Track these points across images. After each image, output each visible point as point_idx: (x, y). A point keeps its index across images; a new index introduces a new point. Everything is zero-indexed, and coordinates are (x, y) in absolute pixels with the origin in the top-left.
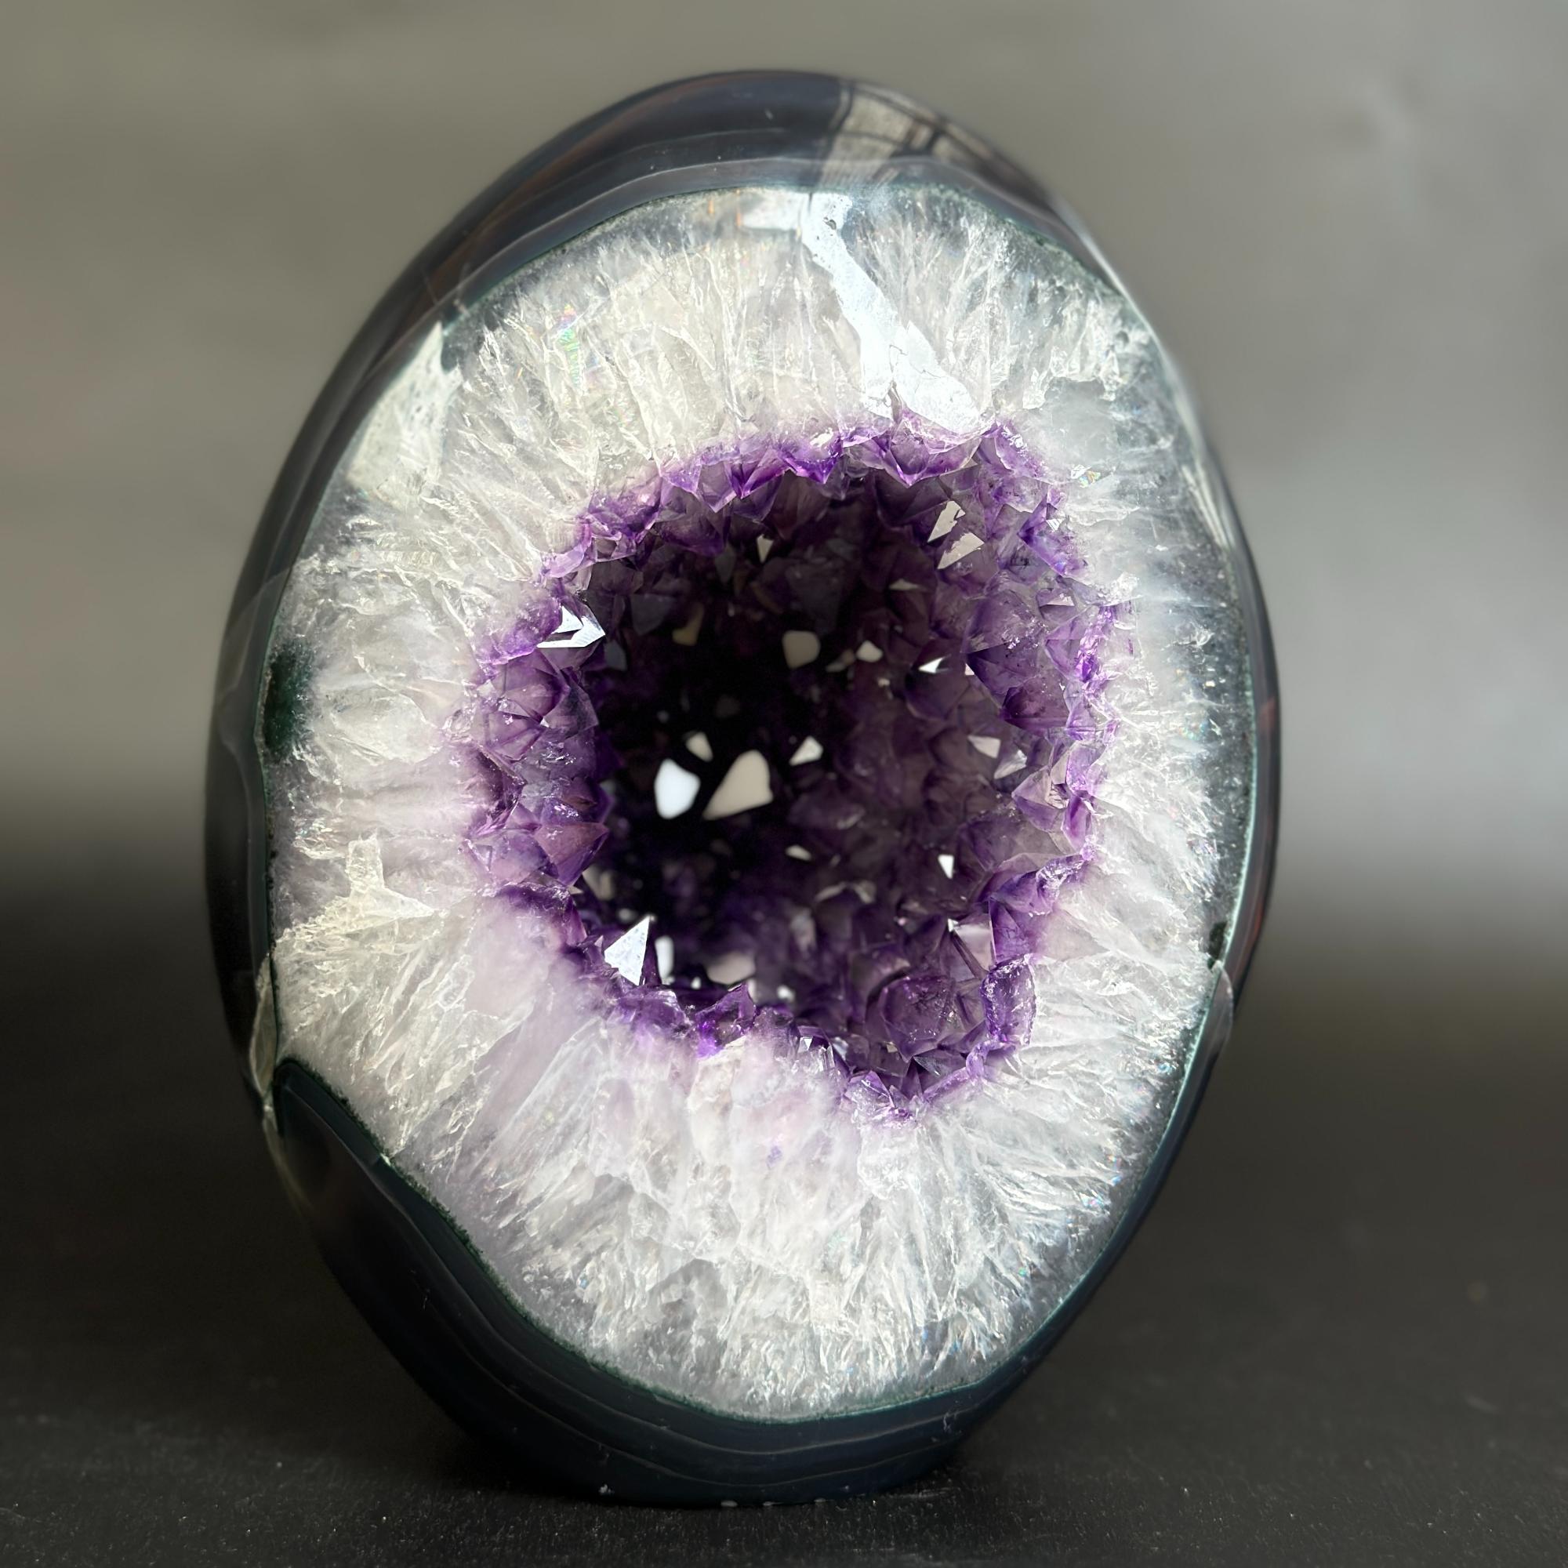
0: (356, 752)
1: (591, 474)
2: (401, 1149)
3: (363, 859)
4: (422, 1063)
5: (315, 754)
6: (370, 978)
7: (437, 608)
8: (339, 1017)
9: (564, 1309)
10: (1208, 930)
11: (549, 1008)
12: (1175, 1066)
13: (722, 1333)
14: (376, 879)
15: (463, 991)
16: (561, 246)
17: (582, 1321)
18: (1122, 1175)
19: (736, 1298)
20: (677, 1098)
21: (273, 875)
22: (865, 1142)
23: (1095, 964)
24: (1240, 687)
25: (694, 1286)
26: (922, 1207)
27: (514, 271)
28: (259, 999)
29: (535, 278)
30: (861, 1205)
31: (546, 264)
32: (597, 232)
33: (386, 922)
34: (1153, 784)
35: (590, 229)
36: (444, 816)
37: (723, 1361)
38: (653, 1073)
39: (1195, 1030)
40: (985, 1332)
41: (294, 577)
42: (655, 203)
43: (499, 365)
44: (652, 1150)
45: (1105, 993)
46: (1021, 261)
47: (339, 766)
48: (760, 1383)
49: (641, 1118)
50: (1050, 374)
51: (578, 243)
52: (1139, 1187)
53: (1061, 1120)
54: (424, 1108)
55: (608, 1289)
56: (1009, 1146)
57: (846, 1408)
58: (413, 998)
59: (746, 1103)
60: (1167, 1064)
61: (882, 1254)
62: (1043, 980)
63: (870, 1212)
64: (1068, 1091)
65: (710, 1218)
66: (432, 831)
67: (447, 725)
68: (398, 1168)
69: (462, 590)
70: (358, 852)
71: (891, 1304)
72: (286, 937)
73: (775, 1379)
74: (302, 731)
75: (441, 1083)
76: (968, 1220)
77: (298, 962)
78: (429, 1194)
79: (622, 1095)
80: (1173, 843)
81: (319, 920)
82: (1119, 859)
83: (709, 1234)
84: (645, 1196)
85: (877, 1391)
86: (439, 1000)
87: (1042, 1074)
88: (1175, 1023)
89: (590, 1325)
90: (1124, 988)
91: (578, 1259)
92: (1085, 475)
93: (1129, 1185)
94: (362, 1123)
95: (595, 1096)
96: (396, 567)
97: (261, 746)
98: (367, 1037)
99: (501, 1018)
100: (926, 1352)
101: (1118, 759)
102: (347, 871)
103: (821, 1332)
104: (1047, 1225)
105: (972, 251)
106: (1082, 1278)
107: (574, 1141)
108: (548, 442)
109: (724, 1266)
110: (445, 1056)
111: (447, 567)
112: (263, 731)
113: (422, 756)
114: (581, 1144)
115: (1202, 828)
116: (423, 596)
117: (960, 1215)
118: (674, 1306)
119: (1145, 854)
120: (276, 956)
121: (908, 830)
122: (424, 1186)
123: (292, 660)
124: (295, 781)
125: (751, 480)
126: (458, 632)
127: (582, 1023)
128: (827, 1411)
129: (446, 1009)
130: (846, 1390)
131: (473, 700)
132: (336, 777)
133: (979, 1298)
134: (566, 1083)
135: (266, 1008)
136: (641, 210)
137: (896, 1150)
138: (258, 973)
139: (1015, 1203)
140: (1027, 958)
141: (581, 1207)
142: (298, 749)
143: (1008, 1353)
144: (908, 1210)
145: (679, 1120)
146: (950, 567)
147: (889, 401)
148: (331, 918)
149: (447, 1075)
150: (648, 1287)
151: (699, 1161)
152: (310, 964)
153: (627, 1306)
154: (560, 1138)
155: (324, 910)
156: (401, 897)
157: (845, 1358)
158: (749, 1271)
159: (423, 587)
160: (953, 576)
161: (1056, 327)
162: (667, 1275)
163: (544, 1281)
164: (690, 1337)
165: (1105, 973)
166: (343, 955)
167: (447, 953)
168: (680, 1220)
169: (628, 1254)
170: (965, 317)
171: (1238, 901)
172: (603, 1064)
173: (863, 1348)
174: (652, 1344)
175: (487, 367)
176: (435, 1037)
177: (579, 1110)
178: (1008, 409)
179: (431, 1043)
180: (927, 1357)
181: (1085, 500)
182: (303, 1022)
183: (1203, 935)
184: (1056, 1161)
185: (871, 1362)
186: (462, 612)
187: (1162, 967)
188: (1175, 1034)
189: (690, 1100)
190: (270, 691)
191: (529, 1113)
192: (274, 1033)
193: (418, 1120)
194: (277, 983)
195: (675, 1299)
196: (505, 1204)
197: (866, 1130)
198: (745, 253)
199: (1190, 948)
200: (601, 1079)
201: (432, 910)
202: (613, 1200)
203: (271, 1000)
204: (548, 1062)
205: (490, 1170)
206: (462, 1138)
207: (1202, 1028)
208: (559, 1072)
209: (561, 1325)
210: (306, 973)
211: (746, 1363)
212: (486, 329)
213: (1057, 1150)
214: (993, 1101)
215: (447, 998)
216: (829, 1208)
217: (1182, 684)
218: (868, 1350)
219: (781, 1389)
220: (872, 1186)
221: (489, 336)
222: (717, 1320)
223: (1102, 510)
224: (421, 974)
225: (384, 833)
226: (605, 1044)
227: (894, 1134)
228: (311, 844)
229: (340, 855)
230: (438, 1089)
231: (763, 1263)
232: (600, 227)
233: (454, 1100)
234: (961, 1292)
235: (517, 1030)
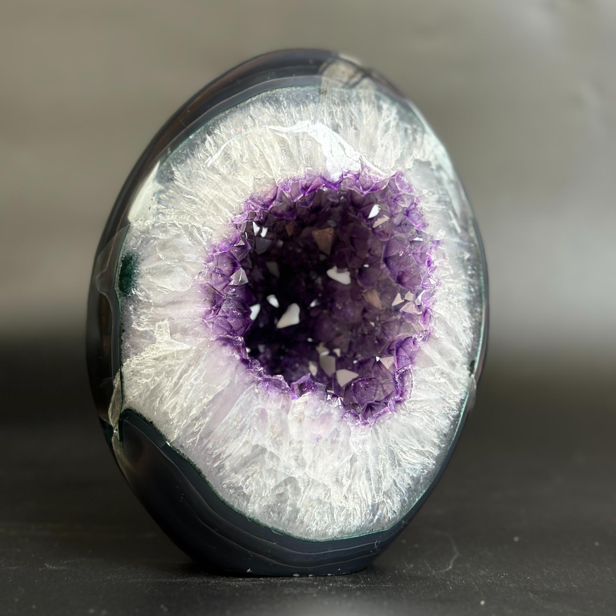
0: (159, 289)
1: (251, 185)
2: (175, 439)
3: (161, 330)
4: (185, 405)
5: (141, 292)
6: (164, 374)
7: (191, 234)
8: (150, 390)
9: (239, 497)
10: (469, 363)
11: (236, 381)
12: (458, 412)
13: (299, 505)
14: (167, 336)
15: (202, 377)
16: (236, 105)
17: (245, 502)
18: (439, 452)
19: (304, 492)
20: (284, 414)
21: (123, 339)
22: (352, 433)
23: (433, 371)
24: (479, 275)
25: (289, 487)
26: (372, 458)
27: (218, 114)
28: (115, 387)
29: (226, 117)
30: (351, 456)
31: (230, 112)
32: (249, 101)
33: (171, 352)
34: (452, 306)
35: (247, 99)
36: (195, 311)
37: (298, 516)
38: (275, 405)
39: (464, 400)
40: (391, 509)
41: (131, 228)
42: (271, 90)
43: (213, 147)
44: (273, 436)
45: (436, 381)
46: (402, 118)
47: (152, 295)
48: (312, 525)
49: (270, 422)
50: (413, 157)
51: (242, 104)
52: (445, 458)
53: (421, 428)
54: (184, 423)
55: (256, 490)
56: (402, 438)
57: (342, 536)
58: (181, 381)
59: (310, 417)
60: (456, 412)
61: (357, 476)
62: (415, 375)
63: (353, 460)
64: (423, 418)
65: (294, 461)
66: (190, 317)
67: (196, 277)
68: (173, 447)
69: (201, 228)
70: (160, 327)
71: (360, 495)
72: (128, 362)
73: (317, 524)
74: (136, 283)
75: (192, 411)
76: (388, 464)
77: (132, 371)
78: (186, 455)
79: (263, 414)
80: (459, 329)
81: (142, 354)
82: (441, 332)
83: (294, 467)
84: (271, 452)
85: (353, 530)
86: (192, 380)
87: (414, 410)
88: (458, 396)
89: (248, 503)
90: (443, 380)
91: (243, 479)
92: (427, 193)
93: (441, 457)
94: (159, 431)
95: (253, 415)
96: (174, 221)
97: (118, 291)
98: (162, 397)
99: (217, 386)
100: (371, 515)
101: (440, 296)
102: (155, 334)
103: (334, 505)
104: (414, 469)
105: (385, 113)
106: (424, 491)
107: (244, 432)
108: (234, 174)
109: (300, 479)
110: (194, 402)
111: (195, 220)
112: (119, 285)
113: (187, 289)
114: (247, 433)
115: (468, 324)
116: (186, 231)
117: (385, 462)
118: (281, 495)
119: (449, 331)
120: (123, 370)
121: (354, 331)
122: (184, 453)
123: (131, 258)
124: (133, 302)
125: (309, 190)
126: (200, 244)
127: (247, 388)
128: (335, 537)
129: (195, 384)
130: (342, 528)
131: (206, 268)
132: (151, 299)
133: (390, 495)
134: (242, 410)
135: (117, 391)
136: (266, 93)
137: (363, 436)
138: (114, 378)
139: (404, 459)
140: (410, 367)
141: (246, 457)
142: (134, 290)
143: (399, 518)
144: (367, 460)
145: (284, 424)
146: (378, 227)
147: (360, 162)
148: (148, 353)
149: (194, 409)
150: (271, 488)
151: (292, 438)
152: (138, 372)
153: (263, 495)
154: (239, 431)
155: (144, 350)
156: (178, 342)
157: (343, 516)
158: (309, 482)
159: (186, 228)
160: (377, 231)
161: (414, 142)
162: (279, 483)
163: (231, 486)
164: (287, 507)
165: (436, 374)
166: (152, 367)
167: (195, 364)
168: (284, 461)
169: (264, 475)
170: (384, 135)
171: (479, 353)
172: (257, 402)
173: (350, 512)
174: (272, 510)
175: (209, 148)
176: (190, 395)
177: (246, 420)
178: (400, 168)
179: (189, 397)
180: (371, 517)
181: (427, 202)
182: (134, 394)
183: (468, 364)
184: (418, 445)
185: (352, 518)
186: (202, 236)
187: (455, 375)
188: (458, 400)
189: (289, 416)
190: (122, 270)
191: (227, 422)
192: (121, 401)
193: (182, 427)
194: (123, 380)
195: (281, 492)
196: (215, 458)
197: (352, 428)
198: (305, 108)
199: (464, 368)
200: (255, 408)
201: (190, 347)
202: (259, 455)
203: (120, 388)
204: (235, 402)
205: (210, 445)
206: (200, 433)
207: (466, 400)
208: (239, 406)
209: (237, 503)
210: (136, 375)
211: (306, 517)
212: (207, 135)
213: (418, 441)
214: (397, 421)
215: (195, 379)
216: (339, 458)
217: (461, 271)
218: (351, 514)
219: (319, 527)
220: (354, 449)
221: (208, 138)
222: (297, 500)
223: (433, 206)
224: (185, 371)
225: (170, 319)
226: (257, 395)
227: (363, 430)
228: (139, 326)
229: (152, 329)
230: (191, 415)
231: (314, 478)
232: (250, 99)
233: (197, 419)
234: (384, 493)
235: (223, 391)
